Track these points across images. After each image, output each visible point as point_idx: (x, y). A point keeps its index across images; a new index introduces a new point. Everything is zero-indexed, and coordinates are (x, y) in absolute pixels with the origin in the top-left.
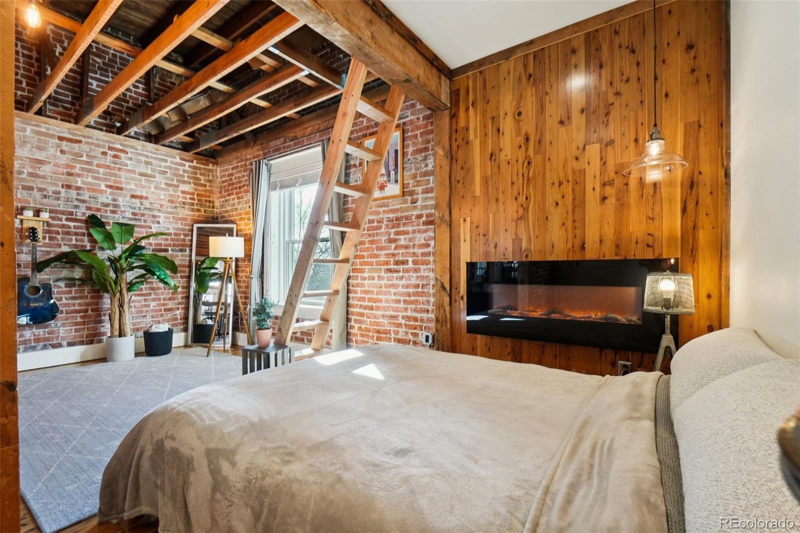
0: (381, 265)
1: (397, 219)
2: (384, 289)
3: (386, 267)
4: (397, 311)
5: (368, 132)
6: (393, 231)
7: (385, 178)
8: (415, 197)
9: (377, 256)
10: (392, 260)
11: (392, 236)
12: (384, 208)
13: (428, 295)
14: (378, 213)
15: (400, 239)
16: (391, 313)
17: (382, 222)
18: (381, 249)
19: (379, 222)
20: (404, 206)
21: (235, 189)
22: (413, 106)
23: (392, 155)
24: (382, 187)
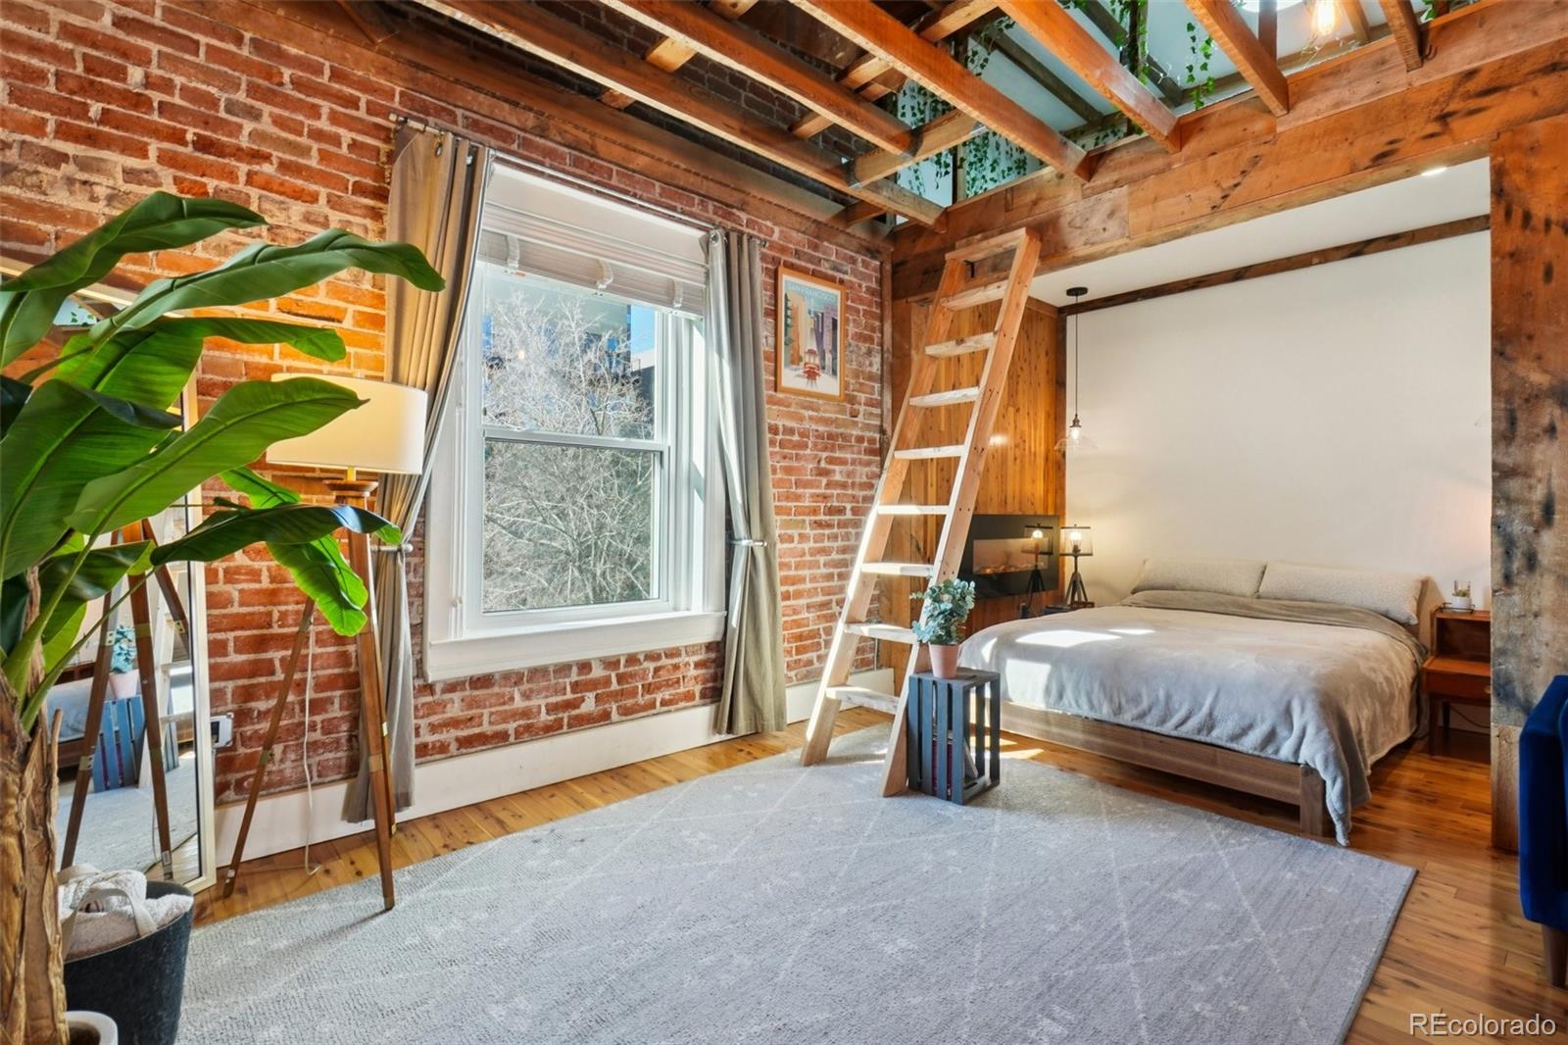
0: (804, 514)
1: (831, 436)
2: (808, 558)
3: (813, 518)
4: (829, 594)
5: (784, 258)
6: (824, 455)
7: (817, 361)
8: (856, 407)
9: (798, 498)
10: (822, 505)
11: (823, 464)
12: (811, 413)
14: (801, 419)
15: (834, 471)
16: (820, 598)
17: (808, 437)
18: (807, 485)
19: (802, 435)
20: (840, 416)
21: (156, 132)
22: (853, 261)
23: (828, 323)
24: (811, 374)
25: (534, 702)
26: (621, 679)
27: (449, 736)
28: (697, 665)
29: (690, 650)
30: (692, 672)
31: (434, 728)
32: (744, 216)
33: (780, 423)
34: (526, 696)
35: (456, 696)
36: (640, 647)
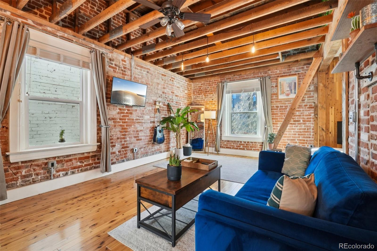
4: (294, 138)
5: (280, 75)
7: (289, 92)
8: (304, 99)
10: (292, 120)
12: (288, 102)
13: (310, 132)
14: (285, 104)
15: (296, 113)
16: (292, 138)
17: (288, 107)
19: (285, 107)
21: (203, 92)
22: (303, 68)
23: (293, 84)
24: (288, 95)
25: (234, 145)
26: (246, 145)
27: (225, 146)
28: (260, 145)
29: (259, 143)
30: (259, 146)
31: (223, 145)
32: (270, 72)
33: (279, 105)
34: (233, 144)
35: (226, 142)
36: (250, 141)
